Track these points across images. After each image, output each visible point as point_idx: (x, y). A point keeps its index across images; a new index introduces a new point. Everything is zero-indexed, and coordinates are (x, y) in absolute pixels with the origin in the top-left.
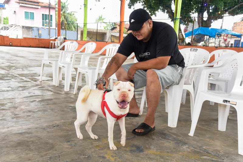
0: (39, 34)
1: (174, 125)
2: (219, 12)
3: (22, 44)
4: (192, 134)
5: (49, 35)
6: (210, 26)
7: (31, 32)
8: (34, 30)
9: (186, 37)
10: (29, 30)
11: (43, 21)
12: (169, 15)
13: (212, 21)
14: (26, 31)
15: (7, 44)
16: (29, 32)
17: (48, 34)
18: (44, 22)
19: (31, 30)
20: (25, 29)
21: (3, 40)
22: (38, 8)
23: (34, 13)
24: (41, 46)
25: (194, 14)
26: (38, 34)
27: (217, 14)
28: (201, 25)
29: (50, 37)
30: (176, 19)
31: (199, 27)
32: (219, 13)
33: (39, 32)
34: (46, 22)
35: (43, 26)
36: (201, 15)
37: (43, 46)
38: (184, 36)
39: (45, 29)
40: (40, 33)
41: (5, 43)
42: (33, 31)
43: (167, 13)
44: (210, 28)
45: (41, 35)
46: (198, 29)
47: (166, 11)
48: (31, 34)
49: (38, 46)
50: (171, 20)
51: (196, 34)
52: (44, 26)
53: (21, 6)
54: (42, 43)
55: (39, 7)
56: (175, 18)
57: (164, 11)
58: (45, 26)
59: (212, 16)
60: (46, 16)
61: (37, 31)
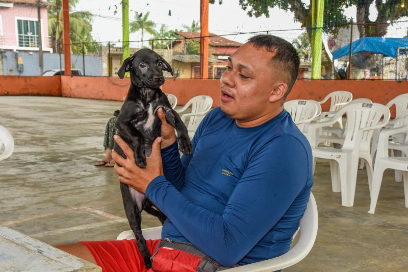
0: (18, 65)
1: (350, 204)
2: (401, 4)
4: (372, 210)
5: (41, 65)
6: (385, 33)
8: (6, 57)
9: (334, 59)
11: (20, 36)
12: (296, 15)
13: (389, 22)
17: (38, 65)
18: (22, 37)
22: (7, 8)
24: (30, 91)
25: (349, 7)
26: (15, 65)
27: (397, 6)
28: (364, 31)
29: (44, 70)
30: (315, 28)
31: (361, 36)
32: (403, 6)
33: (17, 61)
34: (28, 37)
35: (20, 46)
36: (363, 10)
37: (35, 91)
38: (331, 56)
39: (31, 53)
40: (20, 61)
42: (4, 60)
43: (292, 10)
44: (384, 37)
45: (22, 68)
46: (358, 42)
47: (290, 6)
49: (26, 92)
50: (301, 24)
51: (356, 53)
52: (22, 46)
54: (32, 85)
55: (11, 5)
56: (313, 27)
57: (285, 7)
58: (26, 46)
59: (388, 11)
60: (26, 25)
61: (14, 59)
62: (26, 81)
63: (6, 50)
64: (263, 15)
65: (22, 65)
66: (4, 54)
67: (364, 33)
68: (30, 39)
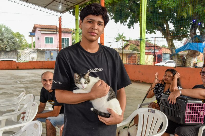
0: (51, 56)
3: (27, 67)
7: (44, 55)
8: (46, 53)
10: (43, 53)
14: (40, 54)
15: (14, 67)
16: (42, 55)
19: (44, 53)
20: (39, 53)
21: (11, 64)
23: (53, 38)
24: (44, 67)
33: (51, 54)
34: (64, 44)
37: (46, 67)
41: (13, 67)
42: (46, 54)
45: (53, 57)
48: (44, 57)
49: (42, 67)
53: (42, 33)
60: (63, 40)
61: (50, 54)
62: (42, 63)
63: (47, 50)
64: (153, 33)
65: (53, 56)
66: (46, 52)
67: (194, 41)
68: (64, 45)
